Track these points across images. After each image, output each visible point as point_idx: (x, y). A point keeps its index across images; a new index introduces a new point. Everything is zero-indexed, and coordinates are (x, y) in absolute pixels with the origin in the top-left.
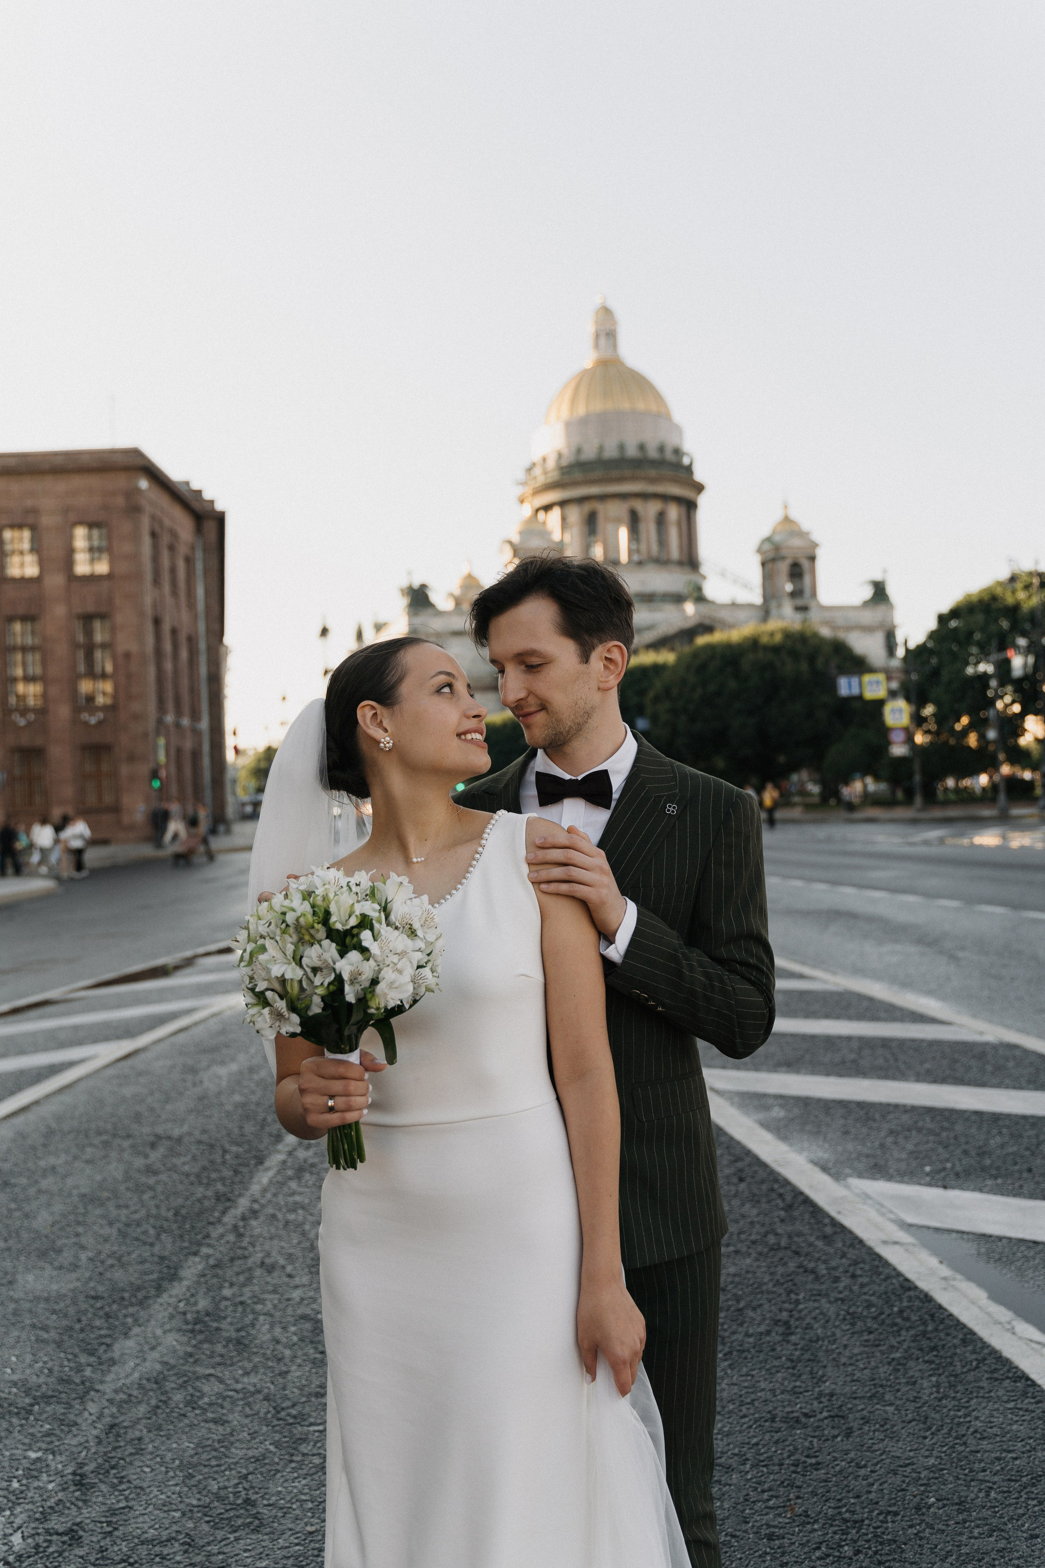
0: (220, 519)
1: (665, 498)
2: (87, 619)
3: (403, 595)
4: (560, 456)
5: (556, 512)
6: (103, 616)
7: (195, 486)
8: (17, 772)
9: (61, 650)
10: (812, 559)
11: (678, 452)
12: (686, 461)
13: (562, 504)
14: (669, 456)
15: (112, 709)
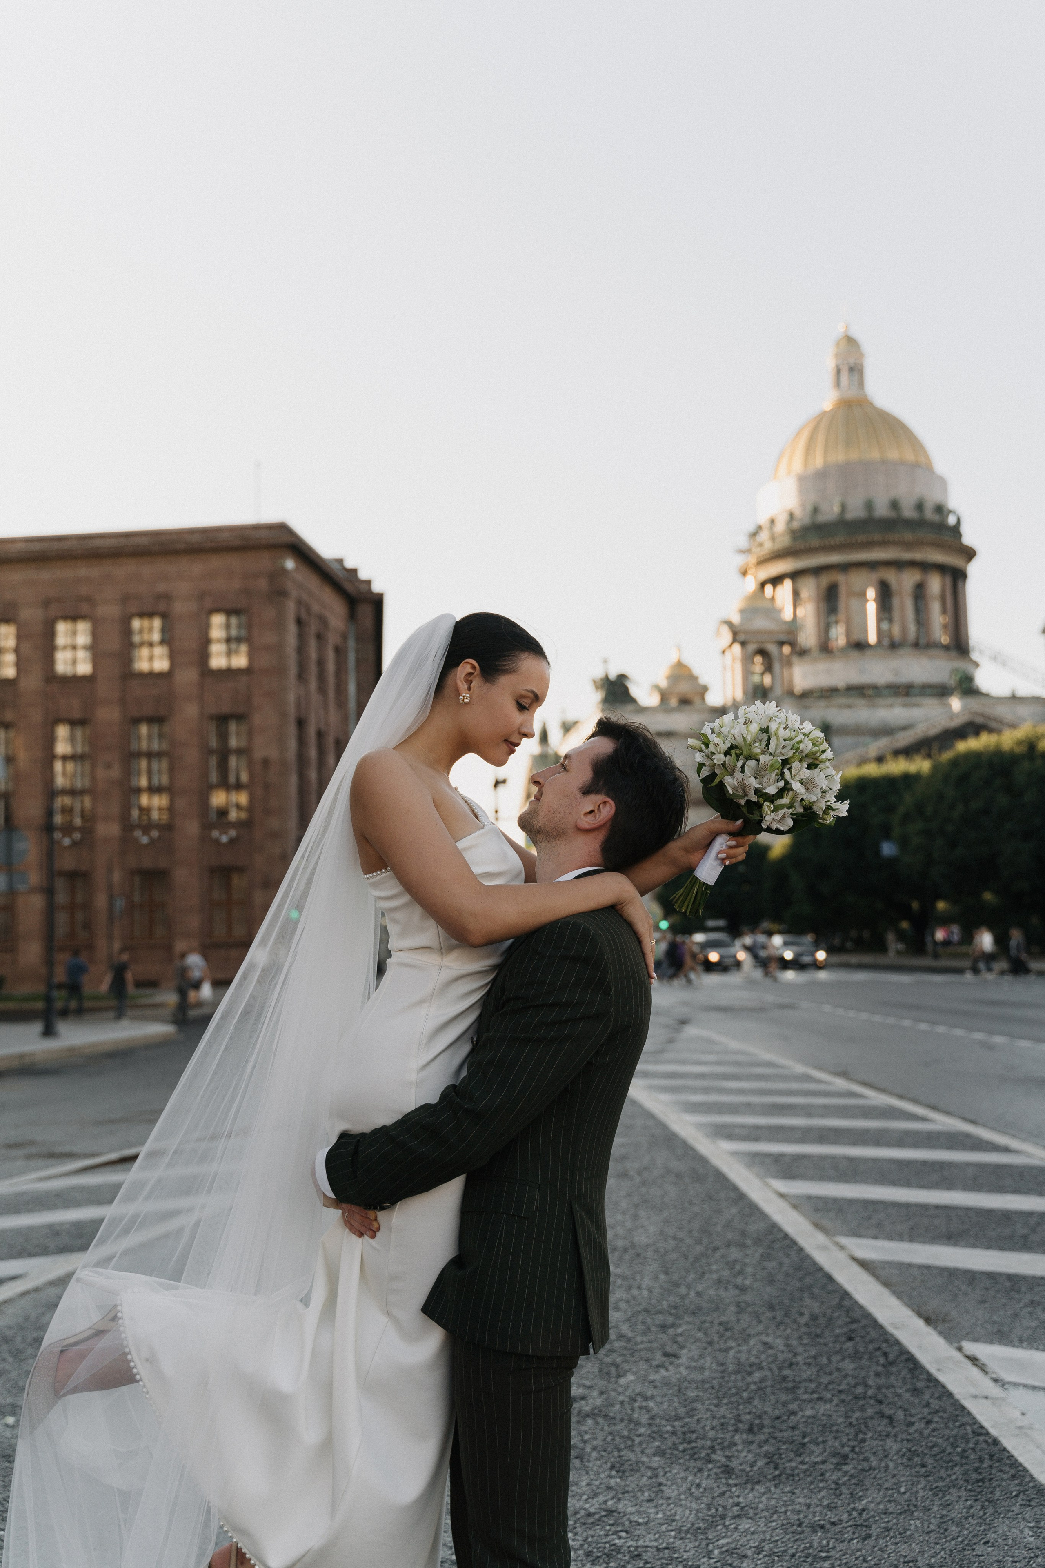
0: (377, 603)
1: (925, 567)
2: (222, 720)
3: (597, 688)
4: (792, 516)
5: (787, 586)
6: (240, 718)
7: (349, 564)
8: (137, 898)
9: (192, 756)
11: (940, 509)
12: (952, 520)
13: (794, 575)
14: (929, 514)
15: (246, 825)
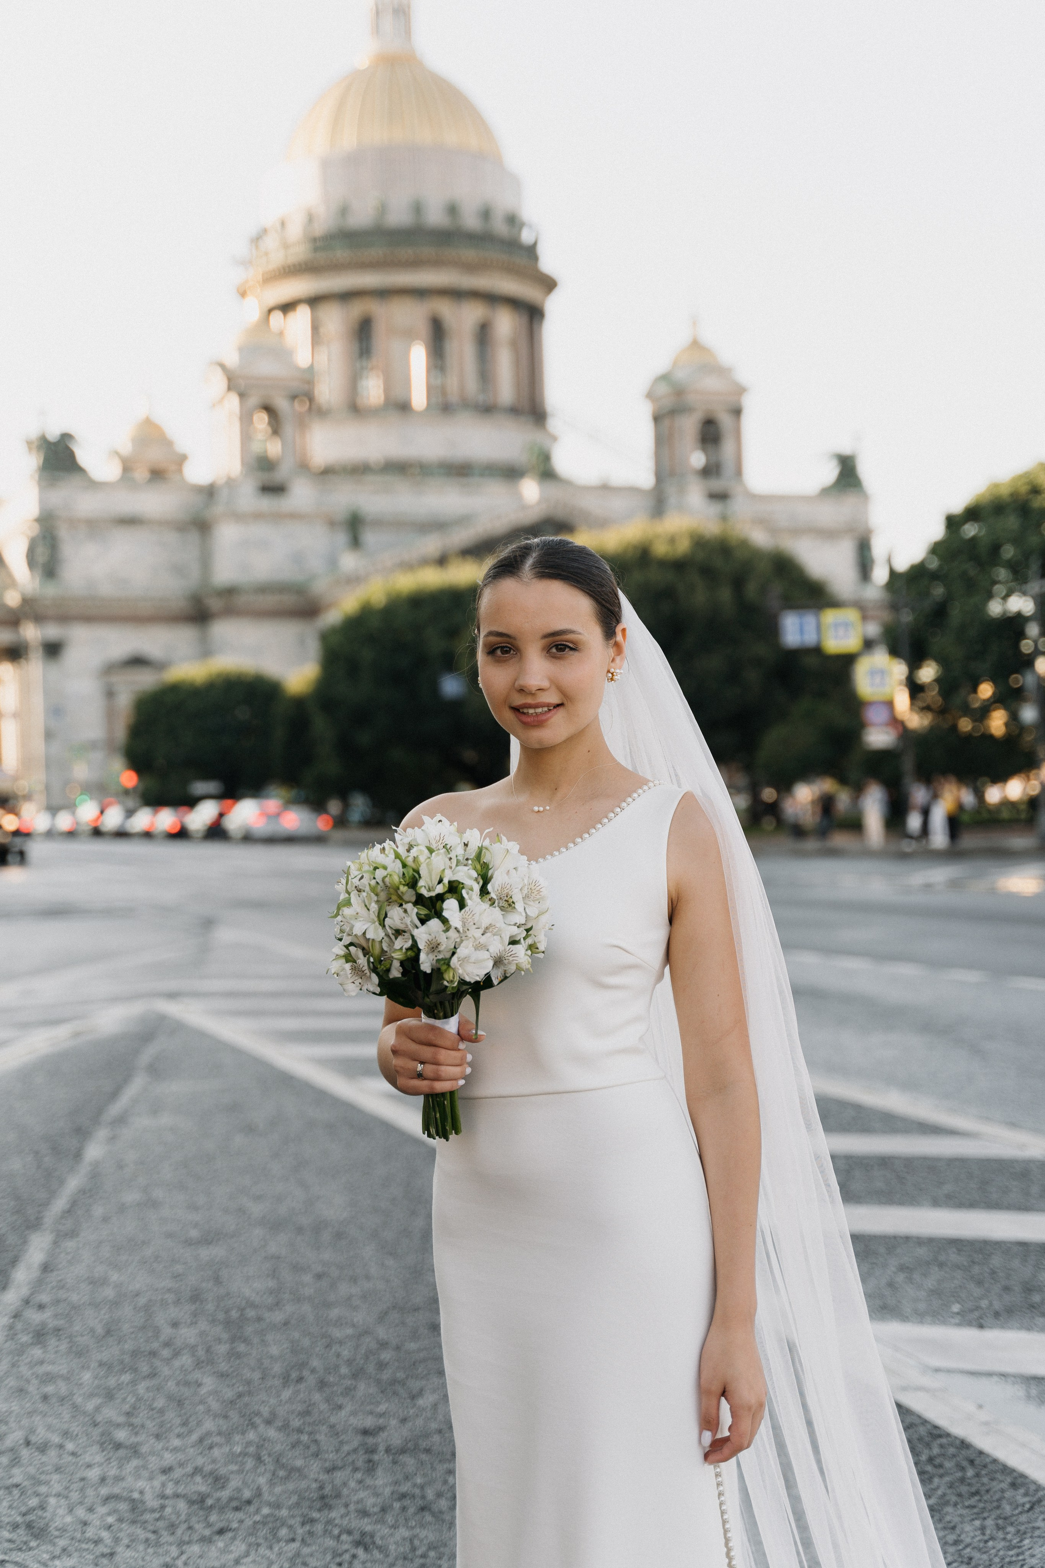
1: (492, 299)
3: (30, 449)
4: (311, 218)
5: (303, 316)
10: (737, 412)
11: (513, 220)
12: (526, 237)
13: (314, 301)
14: (500, 227)
